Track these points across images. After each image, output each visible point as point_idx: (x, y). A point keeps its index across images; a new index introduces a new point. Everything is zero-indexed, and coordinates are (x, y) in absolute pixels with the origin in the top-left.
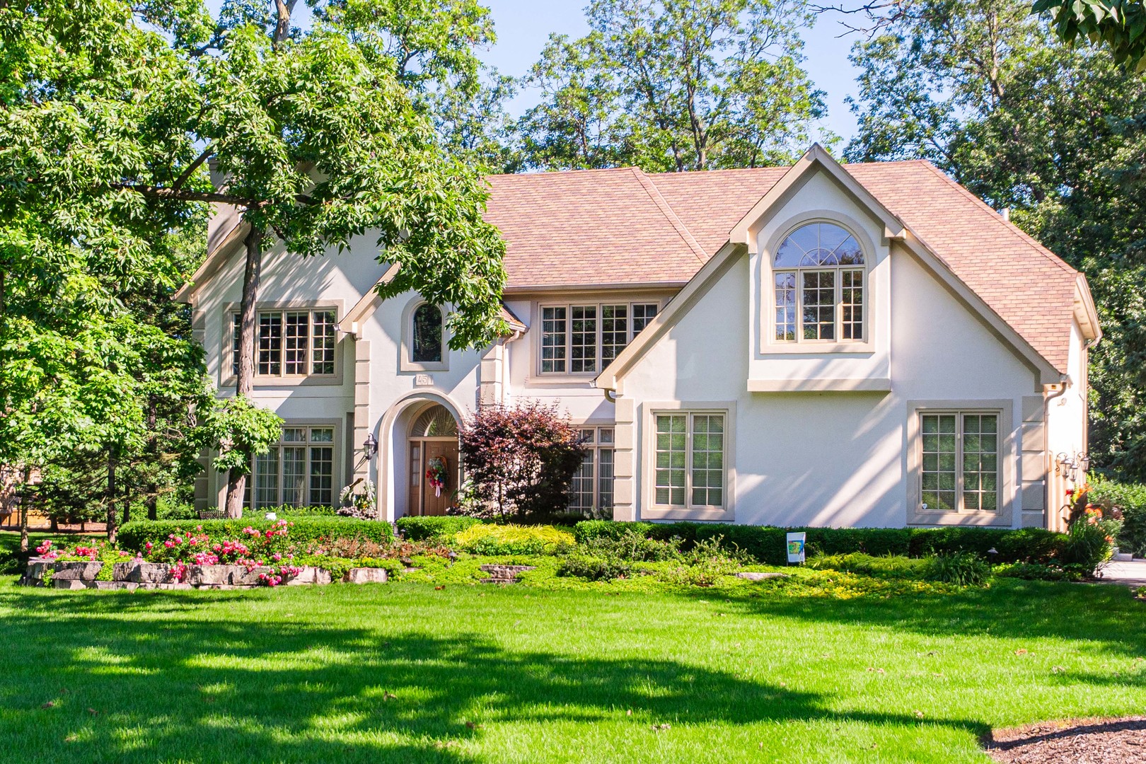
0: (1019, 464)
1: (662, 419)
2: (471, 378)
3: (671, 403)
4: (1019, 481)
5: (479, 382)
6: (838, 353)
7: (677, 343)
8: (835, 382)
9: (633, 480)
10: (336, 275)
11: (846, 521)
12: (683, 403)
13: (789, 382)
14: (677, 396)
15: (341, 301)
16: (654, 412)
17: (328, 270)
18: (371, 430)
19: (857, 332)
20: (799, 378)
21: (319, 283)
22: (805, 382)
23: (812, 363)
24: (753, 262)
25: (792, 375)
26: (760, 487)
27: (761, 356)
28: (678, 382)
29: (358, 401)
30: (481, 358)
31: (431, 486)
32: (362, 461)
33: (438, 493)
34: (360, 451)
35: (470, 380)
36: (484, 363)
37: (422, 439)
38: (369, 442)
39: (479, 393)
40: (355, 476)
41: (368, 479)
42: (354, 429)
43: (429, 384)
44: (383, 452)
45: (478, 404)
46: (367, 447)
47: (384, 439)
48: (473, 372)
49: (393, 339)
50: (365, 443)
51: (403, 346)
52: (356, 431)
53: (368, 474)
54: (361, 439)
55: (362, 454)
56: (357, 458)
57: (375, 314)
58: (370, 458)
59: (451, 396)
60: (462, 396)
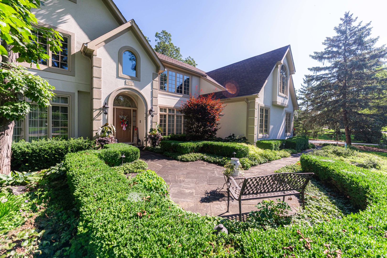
1: (261, 109)
4: (292, 127)
5: (152, 88)
6: (286, 97)
8: (285, 104)
9: (257, 127)
10: (70, 19)
11: (280, 137)
13: (281, 103)
15: (73, 34)
16: (260, 107)
17: (64, 13)
18: (103, 101)
19: (286, 93)
21: (58, 18)
23: (283, 99)
24: (278, 70)
25: (281, 101)
26: (273, 128)
27: (279, 96)
28: (264, 99)
29: (95, 85)
30: (153, 79)
31: (122, 126)
32: (99, 115)
33: (124, 128)
34: (96, 110)
35: (149, 87)
36: (154, 82)
37: (116, 107)
38: (106, 106)
39: (152, 92)
40: (94, 122)
41: (101, 123)
42: (92, 99)
43: (132, 85)
44: (110, 111)
45: (152, 96)
46: (105, 108)
47: (110, 105)
48: (150, 84)
49: (115, 61)
50: (104, 107)
51: (120, 66)
52: (94, 100)
53: (102, 121)
54: (97, 104)
55: (98, 111)
56: (95, 114)
57: (104, 46)
58: (106, 113)
59: (142, 92)
60: (146, 92)
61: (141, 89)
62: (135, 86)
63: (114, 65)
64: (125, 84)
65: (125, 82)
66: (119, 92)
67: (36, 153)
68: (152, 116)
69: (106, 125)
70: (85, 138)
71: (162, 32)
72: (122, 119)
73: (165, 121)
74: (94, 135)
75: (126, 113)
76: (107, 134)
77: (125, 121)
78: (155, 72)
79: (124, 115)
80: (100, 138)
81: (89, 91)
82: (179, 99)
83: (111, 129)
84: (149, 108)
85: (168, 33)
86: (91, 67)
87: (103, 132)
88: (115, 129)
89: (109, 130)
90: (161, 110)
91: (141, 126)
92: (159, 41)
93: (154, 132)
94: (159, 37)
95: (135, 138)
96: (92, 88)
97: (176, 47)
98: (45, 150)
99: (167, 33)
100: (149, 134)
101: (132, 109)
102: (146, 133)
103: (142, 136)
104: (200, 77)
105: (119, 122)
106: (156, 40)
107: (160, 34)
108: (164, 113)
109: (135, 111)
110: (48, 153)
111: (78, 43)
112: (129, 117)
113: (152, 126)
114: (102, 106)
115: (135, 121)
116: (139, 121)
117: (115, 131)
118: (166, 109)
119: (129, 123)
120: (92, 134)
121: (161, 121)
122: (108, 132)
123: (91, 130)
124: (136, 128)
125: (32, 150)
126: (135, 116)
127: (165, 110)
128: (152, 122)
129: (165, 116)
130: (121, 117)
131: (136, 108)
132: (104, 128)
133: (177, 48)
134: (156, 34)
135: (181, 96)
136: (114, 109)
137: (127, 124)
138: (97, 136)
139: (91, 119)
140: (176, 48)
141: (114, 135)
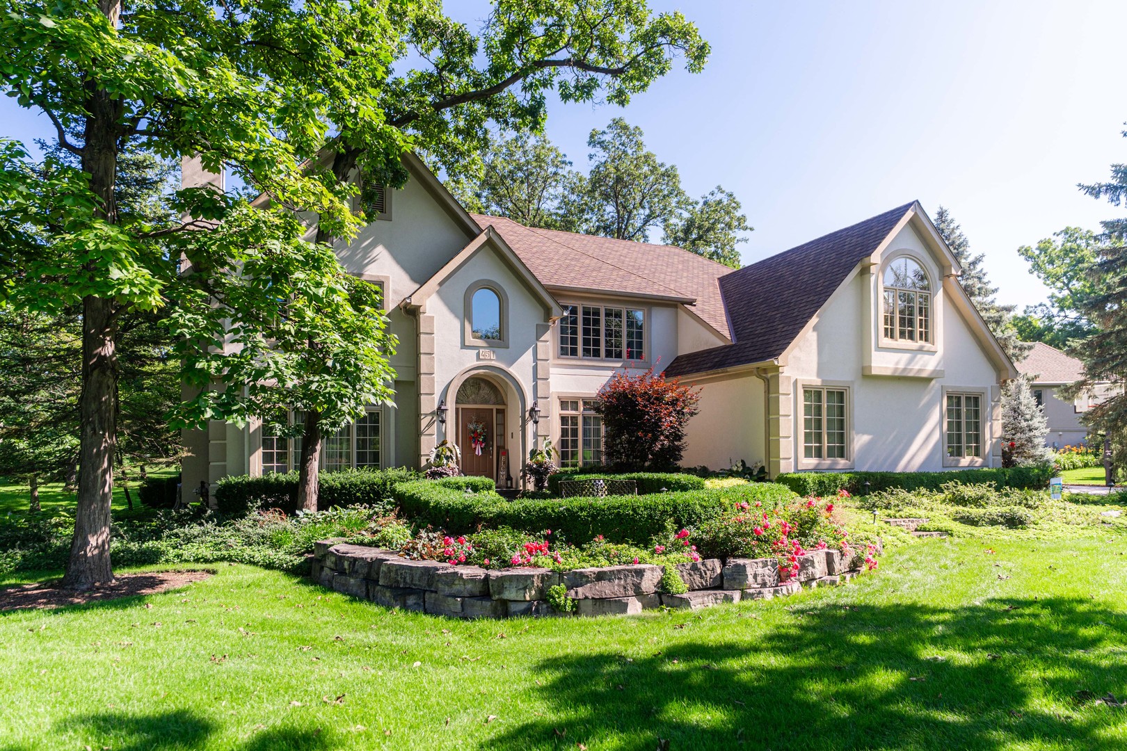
0: (991, 427)
1: (807, 392)
2: (528, 355)
3: (814, 380)
4: (992, 437)
5: (536, 359)
6: (921, 350)
7: (818, 335)
8: (920, 371)
9: (792, 439)
10: (380, 251)
11: (914, 467)
12: (823, 381)
13: (896, 369)
14: (819, 375)
15: (387, 278)
16: (804, 386)
17: (373, 245)
18: (437, 397)
19: (925, 337)
20: (901, 366)
21: (364, 257)
22: (905, 369)
23: (907, 356)
24: (873, 279)
25: (897, 363)
26: (870, 443)
27: (879, 349)
28: (819, 364)
29: (423, 370)
30: (537, 340)
31: (473, 445)
32: (430, 425)
33: (479, 452)
34: (426, 415)
35: (528, 357)
36: (539, 344)
37: (461, 406)
38: (443, 407)
39: (535, 369)
40: (423, 438)
41: (435, 440)
42: (418, 395)
43: (491, 358)
44: (450, 417)
45: (535, 378)
46: (441, 411)
47: (451, 406)
48: (530, 351)
49: (457, 316)
50: (439, 408)
51: (467, 324)
52: (422, 397)
53: (435, 436)
54: (428, 405)
55: (429, 418)
56: (424, 422)
57: (438, 292)
58: (443, 421)
59: (512, 370)
60: (521, 370)
61: (511, 363)
62: (498, 359)
63: (456, 324)
64: (478, 358)
65: (478, 355)
66: (467, 376)
67: (346, 489)
68: (536, 422)
69: (444, 443)
70: (409, 470)
71: (609, 127)
72: (474, 432)
73: (575, 433)
74: (423, 463)
75: (482, 417)
76: (445, 461)
77: (480, 434)
78: (541, 322)
79: (477, 422)
80: (434, 468)
81: (411, 379)
82: (610, 373)
83: (451, 452)
84: (529, 405)
85: (632, 127)
86: (416, 335)
87: (438, 456)
88: (458, 452)
89: (449, 454)
90: (564, 404)
91: (514, 445)
92: (601, 155)
93: (539, 457)
94: (601, 143)
95: (503, 473)
96: (418, 374)
97: (662, 165)
98: (356, 485)
99: (626, 128)
100: (528, 461)
101: (494, 407)
102: (524, 461)
103: (516, 468)
104: (676, 306)
105: (468, 437)
106: (591, 157)
107: (604, 133)
108: (570, 412)
109: (502, 412)
110: (360, 489)
111: (395, 292)
112: (488, 427)
113: (536, 444)
114: (436, 407)
115: (503, 435)
116: (510, 435)
117: (459, 456)
118: (576, 403)
119: (487, 441)
120: (419, 462)
121: (564, 433)
122: (447, 458)
123: (418, 455)
124: (503, 451)
125: (341, 484)
126: (503, 424)
127: (575, 405)
128: (536, 435)
129: (574, 419)
130: (471, 427)
131: (504, 403)
132: (440, 449)
133: (668, 166)
134: (592, 136)
135: (619, 365)
136: (457, 410)
137: (484, 440)
138: (429, 466)
139: (418, 434)
140: (663, 169)
141: (457, 463)
